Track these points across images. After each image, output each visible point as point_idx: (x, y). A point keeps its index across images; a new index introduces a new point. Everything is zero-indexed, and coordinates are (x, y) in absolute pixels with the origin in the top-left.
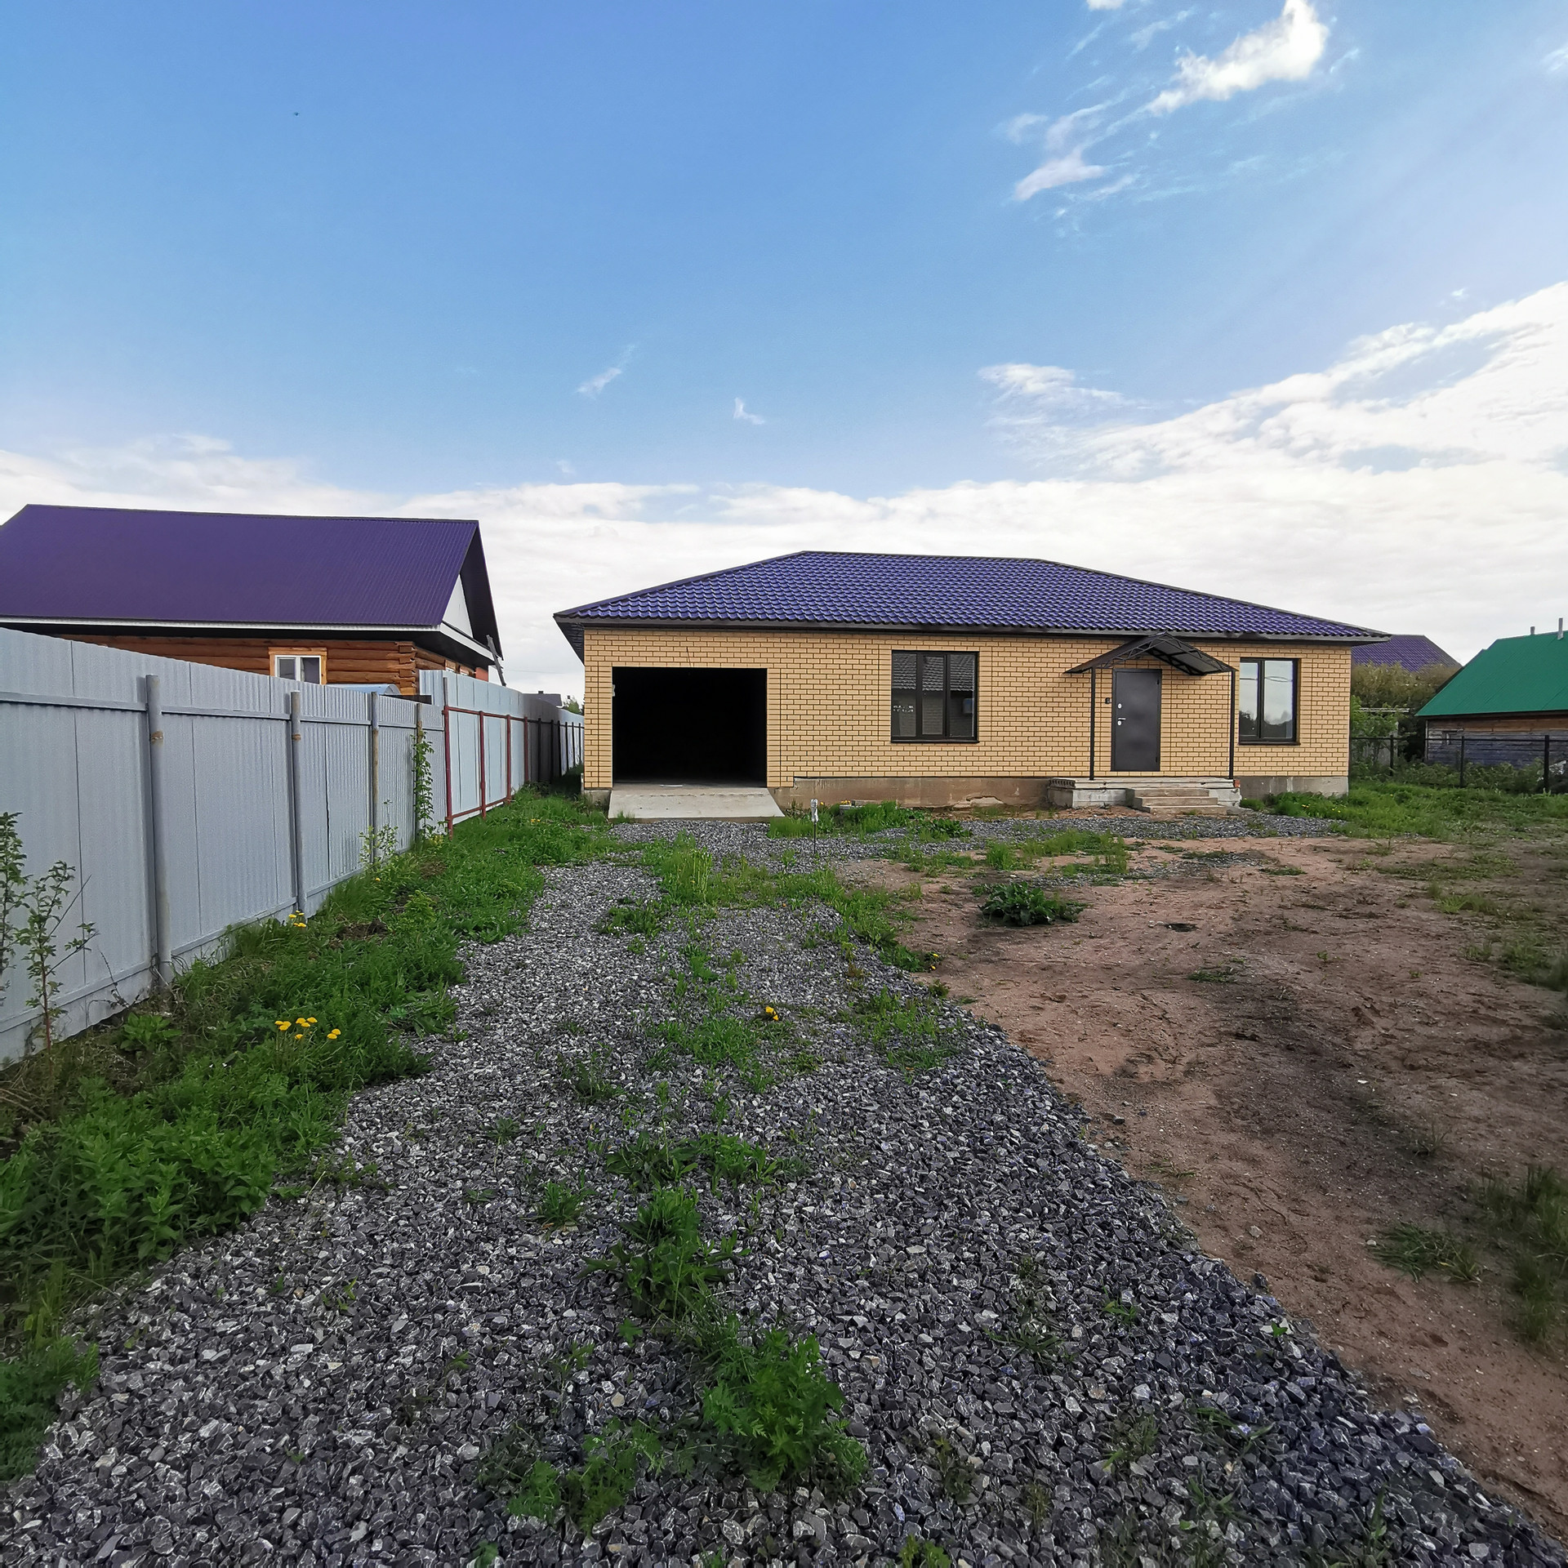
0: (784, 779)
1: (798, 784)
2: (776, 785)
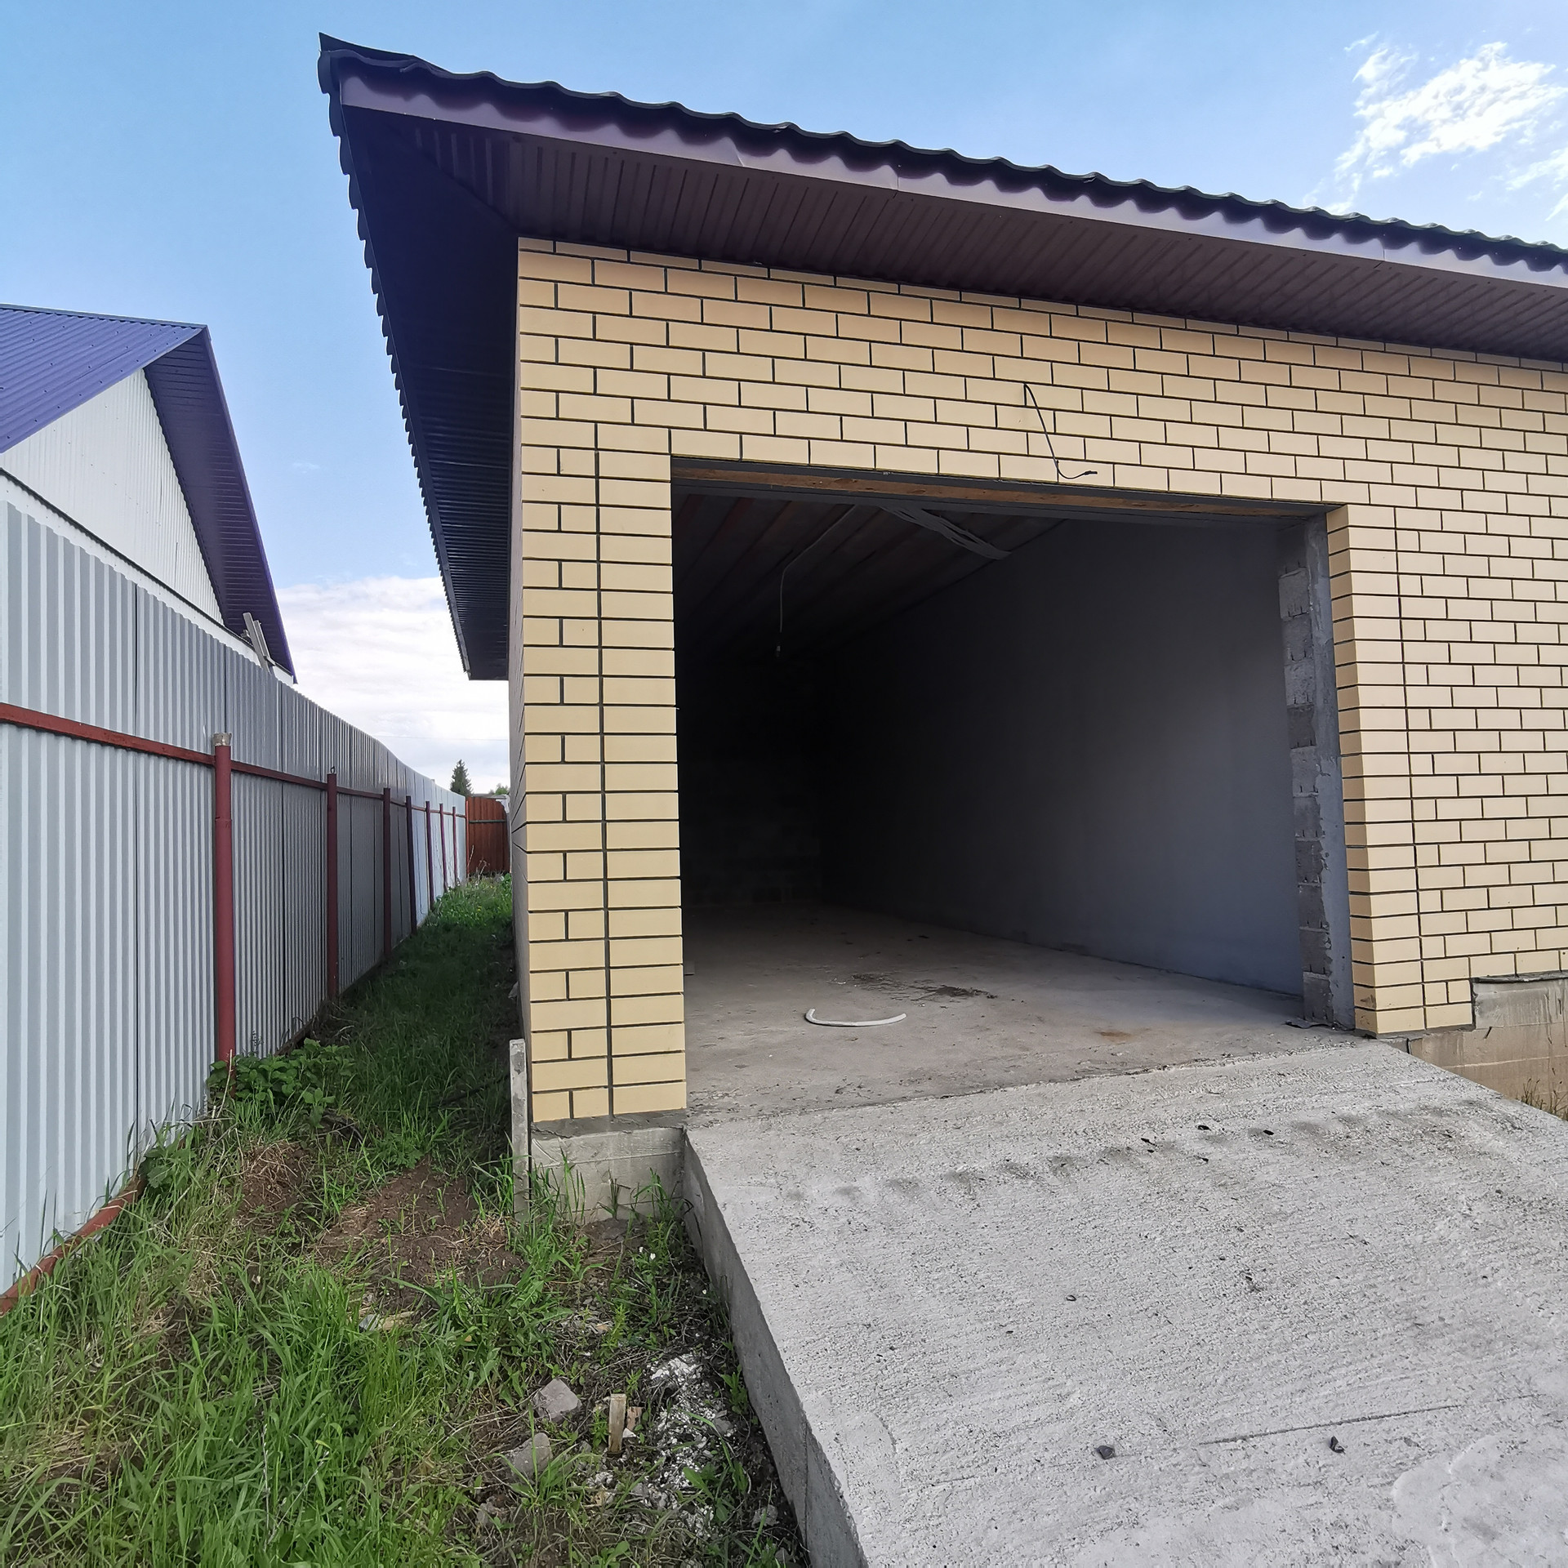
0: (1435, 993)
1: (1489, 1014)
2: (1411, 1022)
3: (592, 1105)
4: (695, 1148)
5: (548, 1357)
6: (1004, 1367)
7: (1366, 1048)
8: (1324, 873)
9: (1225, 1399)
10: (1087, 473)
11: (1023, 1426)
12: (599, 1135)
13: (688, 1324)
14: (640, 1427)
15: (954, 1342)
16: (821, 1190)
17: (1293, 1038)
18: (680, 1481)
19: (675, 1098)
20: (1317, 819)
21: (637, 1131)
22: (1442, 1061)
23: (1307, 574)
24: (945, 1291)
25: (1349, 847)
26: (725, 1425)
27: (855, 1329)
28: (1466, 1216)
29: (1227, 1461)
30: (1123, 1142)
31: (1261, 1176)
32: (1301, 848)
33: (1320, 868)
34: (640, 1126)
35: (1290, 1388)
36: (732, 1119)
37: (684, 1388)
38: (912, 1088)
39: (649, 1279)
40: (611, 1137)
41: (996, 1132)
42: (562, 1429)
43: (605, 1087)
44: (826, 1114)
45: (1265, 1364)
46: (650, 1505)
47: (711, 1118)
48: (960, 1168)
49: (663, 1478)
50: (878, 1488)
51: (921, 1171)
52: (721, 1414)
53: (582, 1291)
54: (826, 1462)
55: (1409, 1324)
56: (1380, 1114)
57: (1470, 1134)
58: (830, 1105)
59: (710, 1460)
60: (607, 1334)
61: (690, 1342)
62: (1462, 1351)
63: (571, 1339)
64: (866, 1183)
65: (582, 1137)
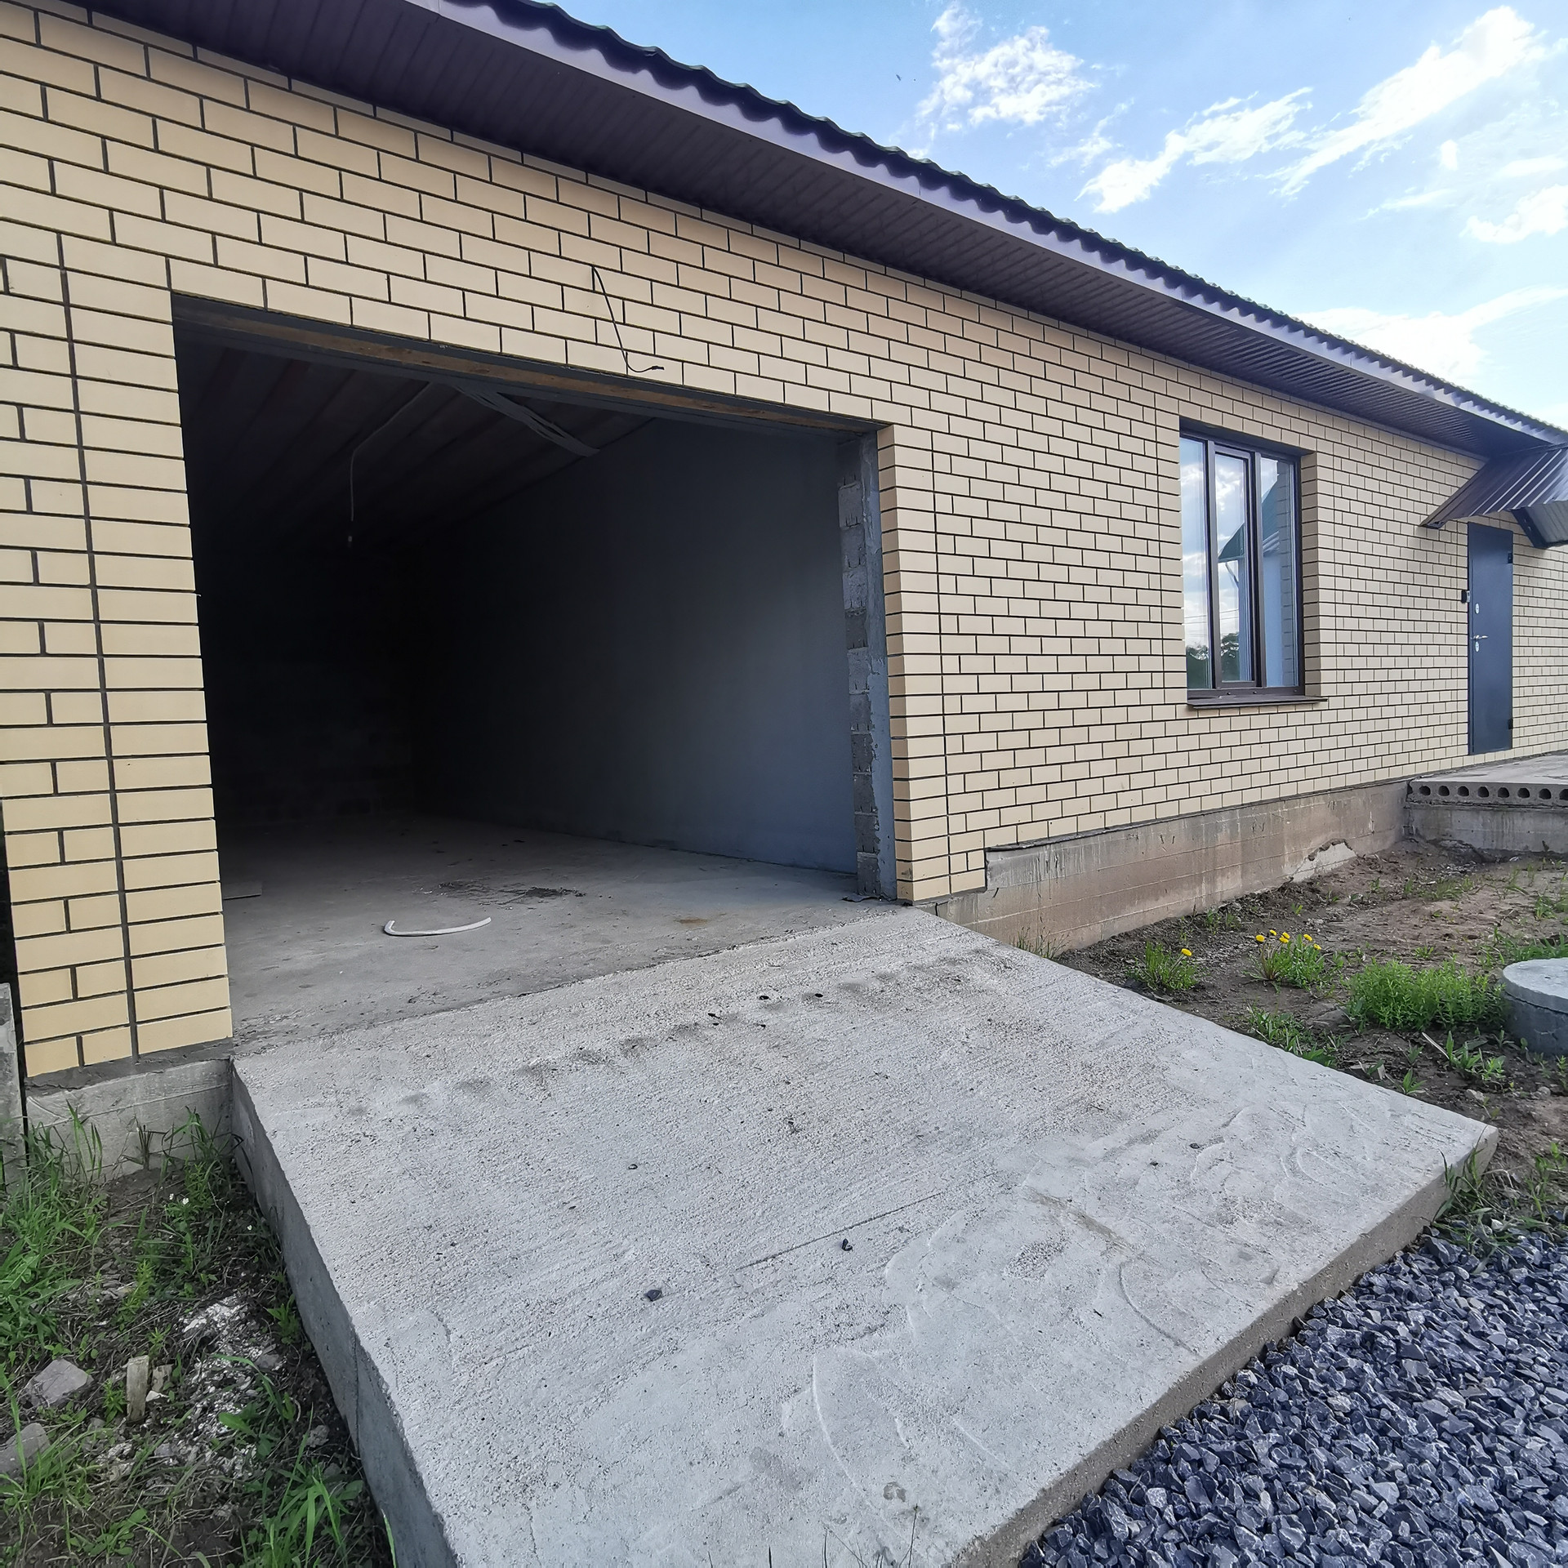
0: (958, 863)
1: (997, 877)
2: (939, 889)
3: (111, 1047)
4: (242, 1077)
5: (46, 1339)
6: (564, 1241)
7: (905, 914)
8: (875, 763)
9: (761, 1228)
10: (654, 368)
11: (579, 1289)
12: (121, 1080)
13: (231, 1266)
14: (169, 1384)
15: (515, 1226)
16: (387, 1102)
17: (846, 911)
18: (214, 1429)
19: (220, 1027)
20: (869, 713)
21: (172, 1069)
22: (961, 921)
23: (861, 487)
24: (511, 1181)
25: (893, 738)
26: (273, 1359)
27: (415, 1233)
28: (964, 1043)
29: (759, 1278)
30: (691, 1018)
31: (809, 1035)
32: (855, 740)
33: (871, 758)
34: (174, 1064)
35: (816, 1207)
36: (289, 1042)
37: (225, 1332)
38: (490, 989)
39: (182, 1226)
40: (136, 1083)
41: (571, 1024)
42: (64, 1412)
43: (126, 1025)
44: (396, 1025)
45: (797, 1192)
46: (176, 1462)
47: (264, 1044)
48: (533, 1062)
49: (197, 1430)
50: (428, 1380)
51: (493, 1069)
52: (270, 1349)
53: (98, 1255)
54: (375, 1369)
55: (912, 1137)
56: (909, 969)
57: (974, 977)
58: (402, 1015)
59: (254, 1398)
60: (127, 1296)
61: (233, 1284)
62: (949, 1150)
63: (81, 1311)
64: (435, 1089)
65: (97, 1085)
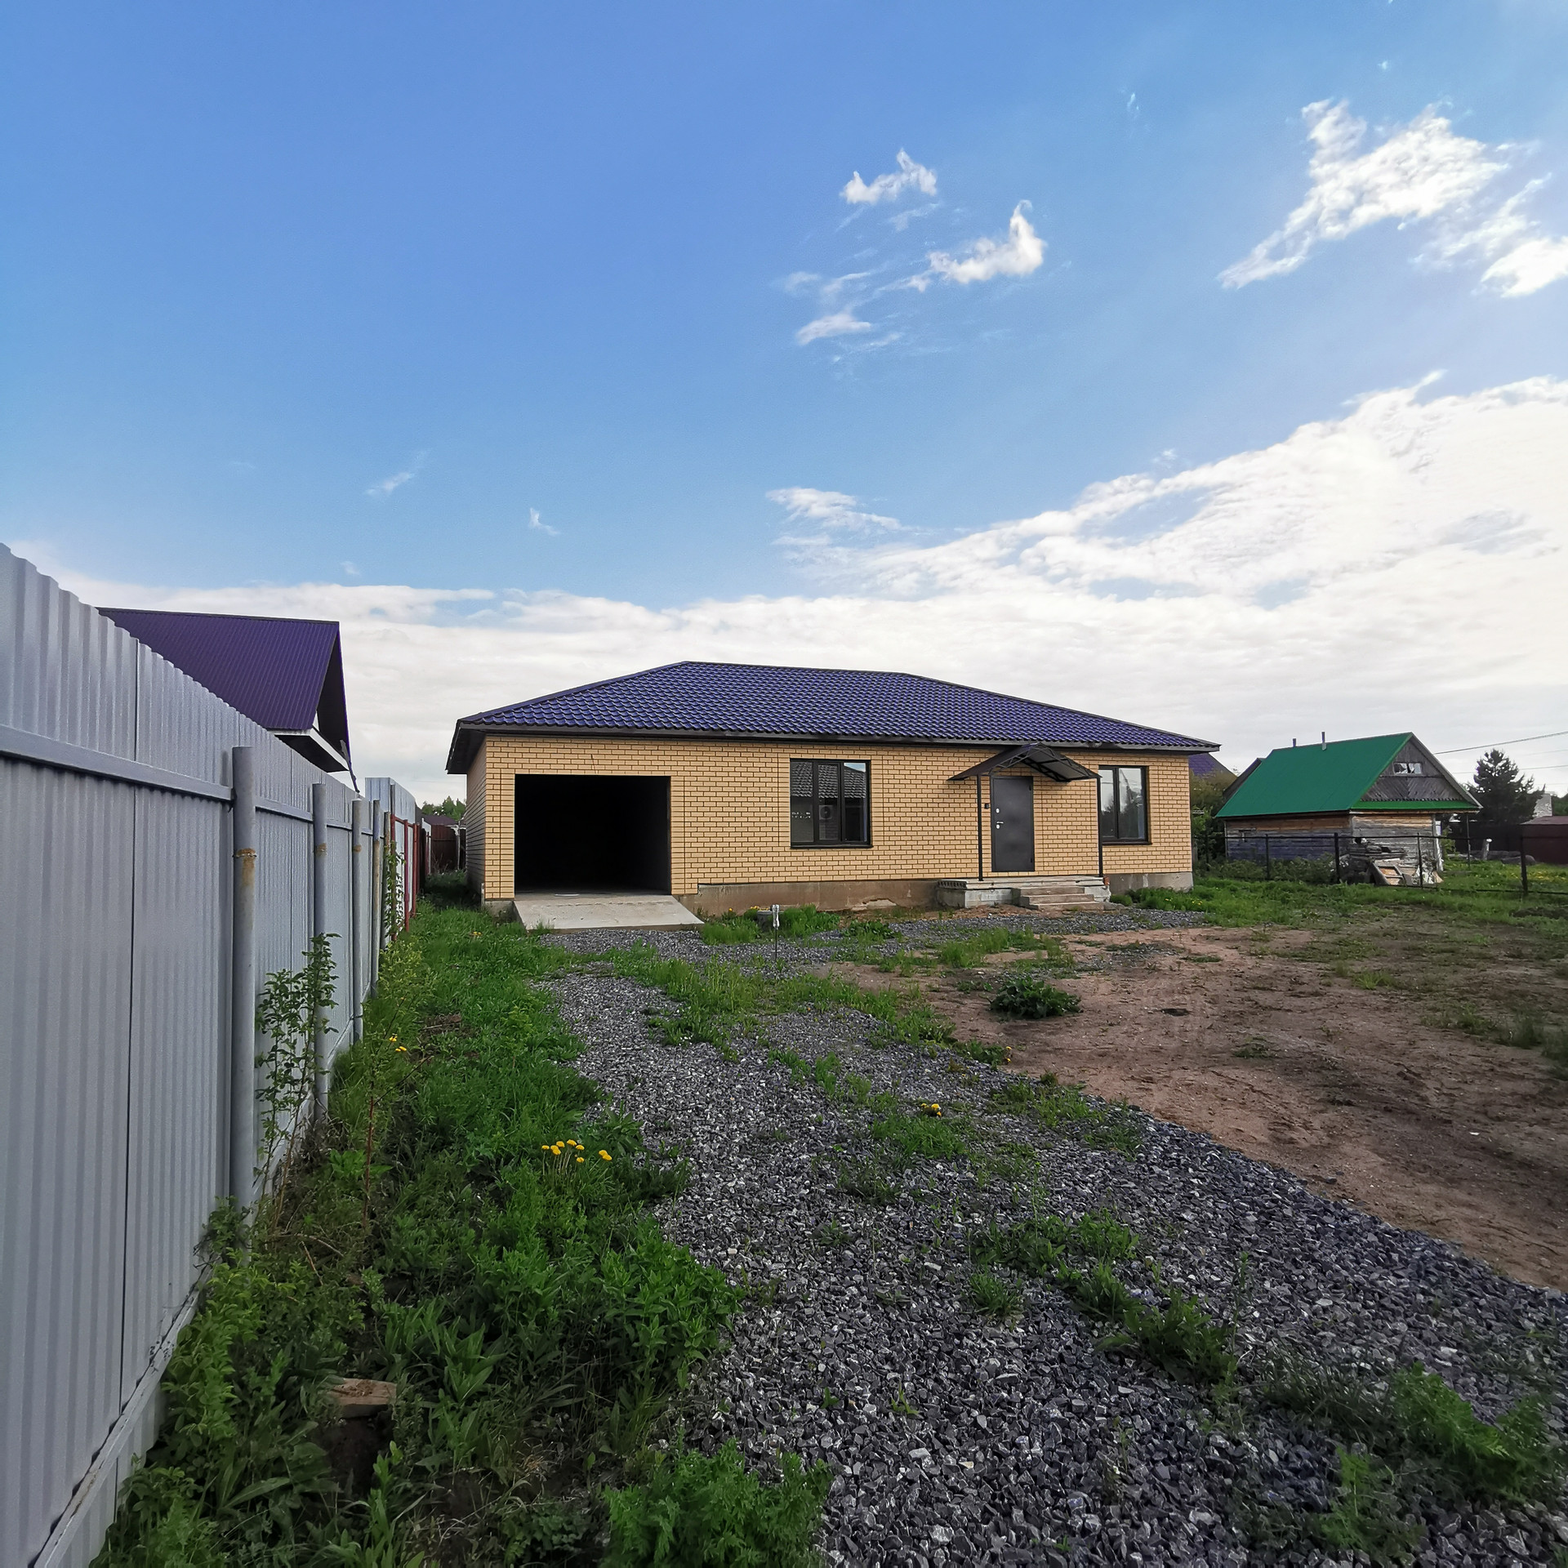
0: (688, 886)
1: (702, 891)
2: (680, 892)
3: (496, 896)
